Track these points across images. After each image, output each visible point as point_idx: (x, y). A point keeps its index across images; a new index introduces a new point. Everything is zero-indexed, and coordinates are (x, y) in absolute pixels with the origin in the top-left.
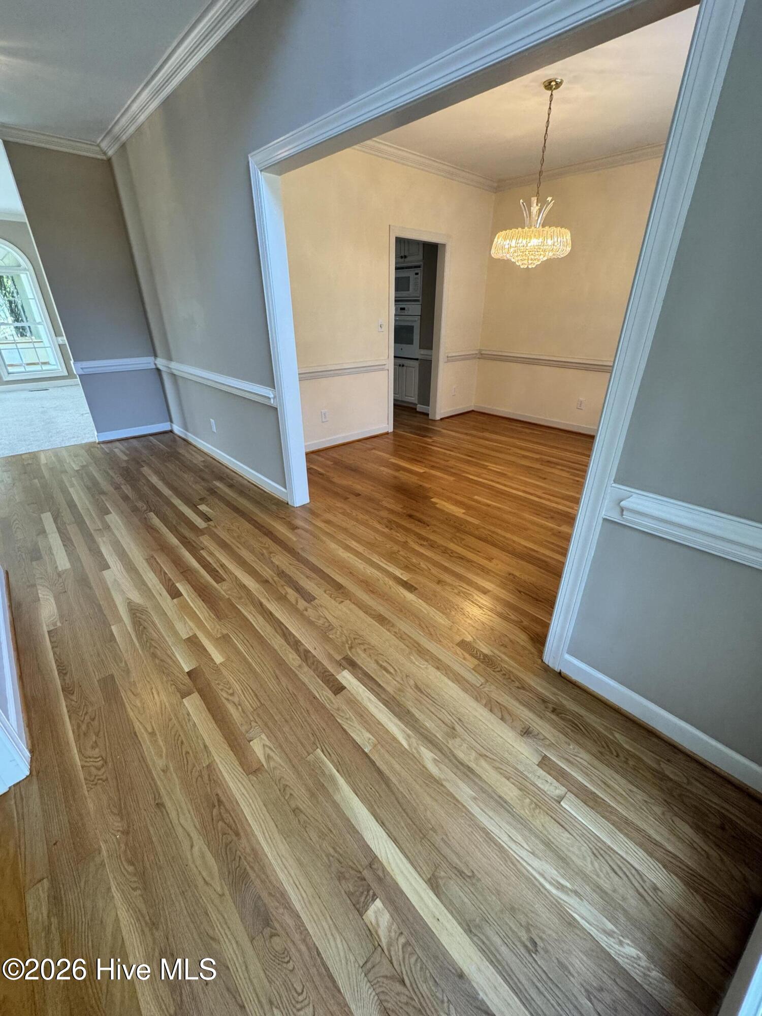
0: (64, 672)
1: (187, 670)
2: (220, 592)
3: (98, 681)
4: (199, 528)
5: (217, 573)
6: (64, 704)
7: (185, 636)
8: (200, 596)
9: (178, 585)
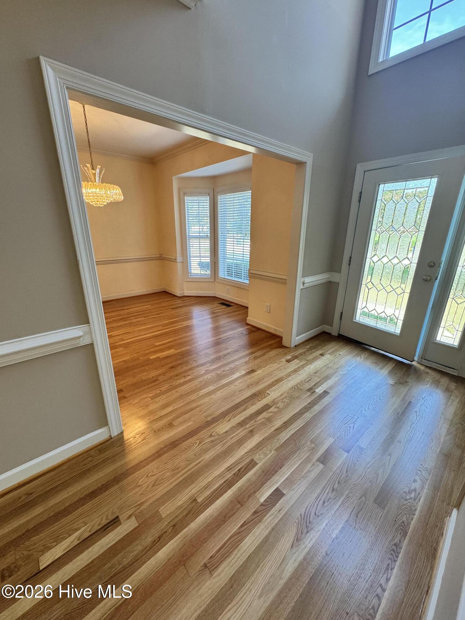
0: (394, 547)
1: (347, 454)
2: (269, 459)
3: (384, 509)
4: (135, 528)
5: (242, 470)
6: (413, 522)
7: (321, 466)
8: (276, 472)
9: (262, 500)
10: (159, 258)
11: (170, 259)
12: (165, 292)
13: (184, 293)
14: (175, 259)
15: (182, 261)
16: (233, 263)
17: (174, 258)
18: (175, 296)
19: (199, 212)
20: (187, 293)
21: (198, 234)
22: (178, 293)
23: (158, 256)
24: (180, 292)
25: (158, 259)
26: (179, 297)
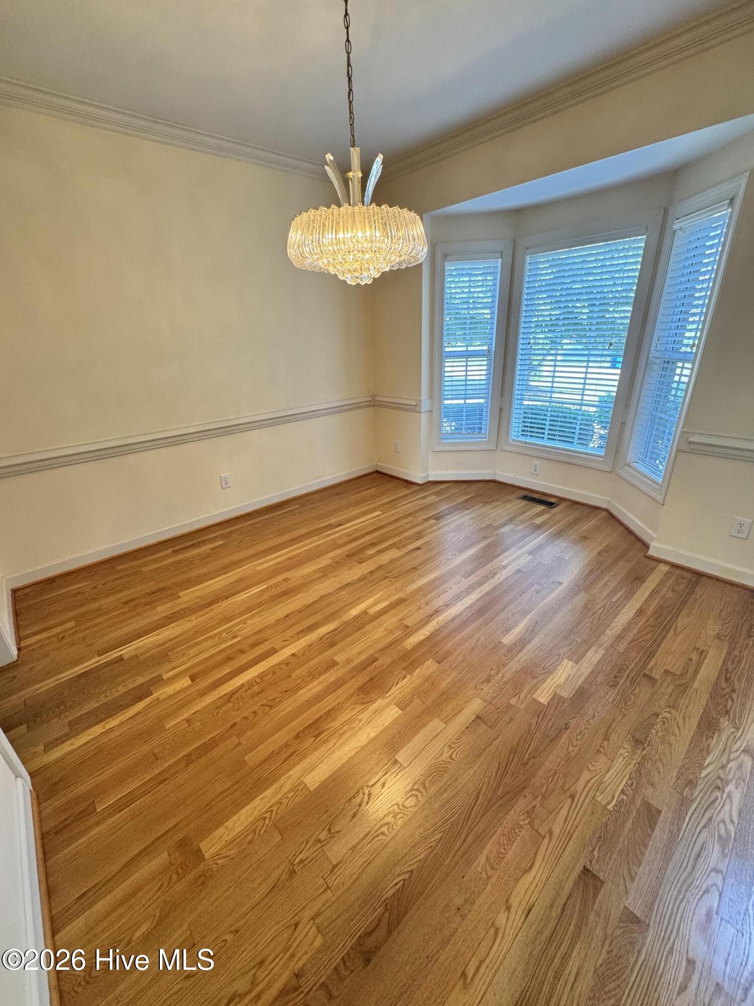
10: (368, 403)
11: (401, 406)
12: (377, 472)
13: (428, 476)
14: (416, 406)
15: (428, 409)
16: (550, 409)
17: (414, 403)
18: (409, 483)
19: (470, 292)
20: (435, 475)
21: (464, 349)
22: (418, 477)
23: (369, 399)
24: (423, 475)
25: (367, 406)
26: (420, 485)
